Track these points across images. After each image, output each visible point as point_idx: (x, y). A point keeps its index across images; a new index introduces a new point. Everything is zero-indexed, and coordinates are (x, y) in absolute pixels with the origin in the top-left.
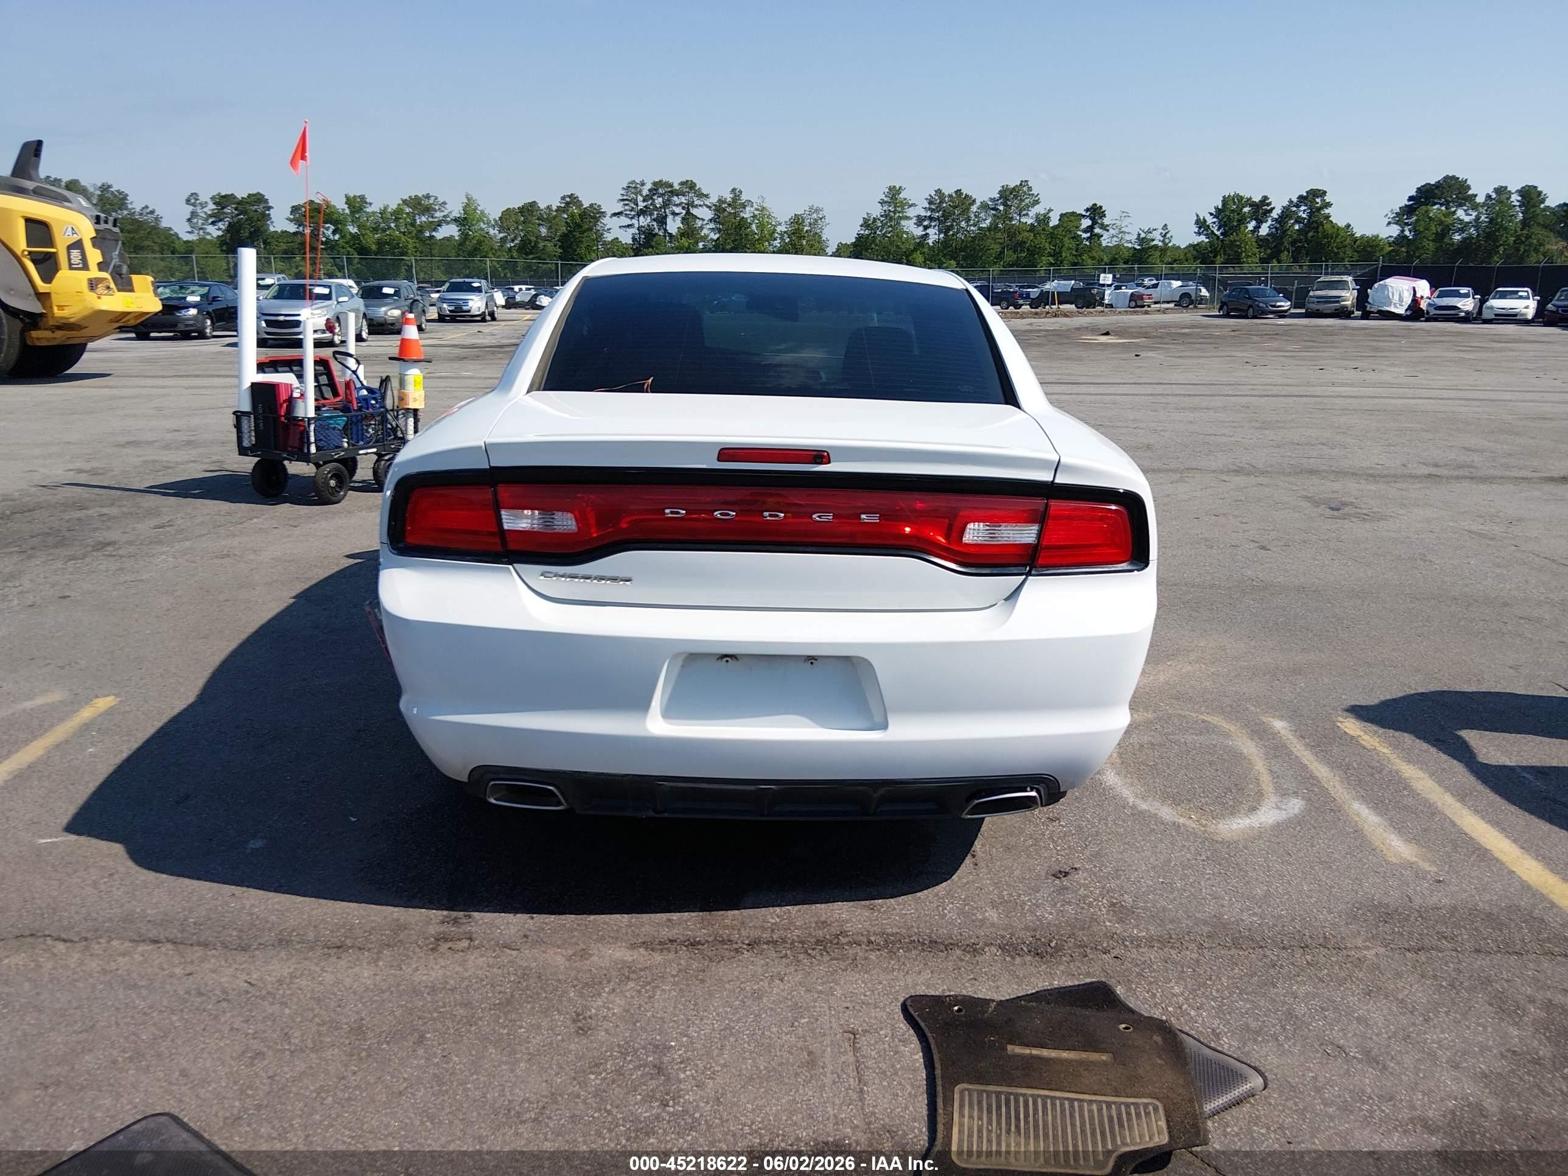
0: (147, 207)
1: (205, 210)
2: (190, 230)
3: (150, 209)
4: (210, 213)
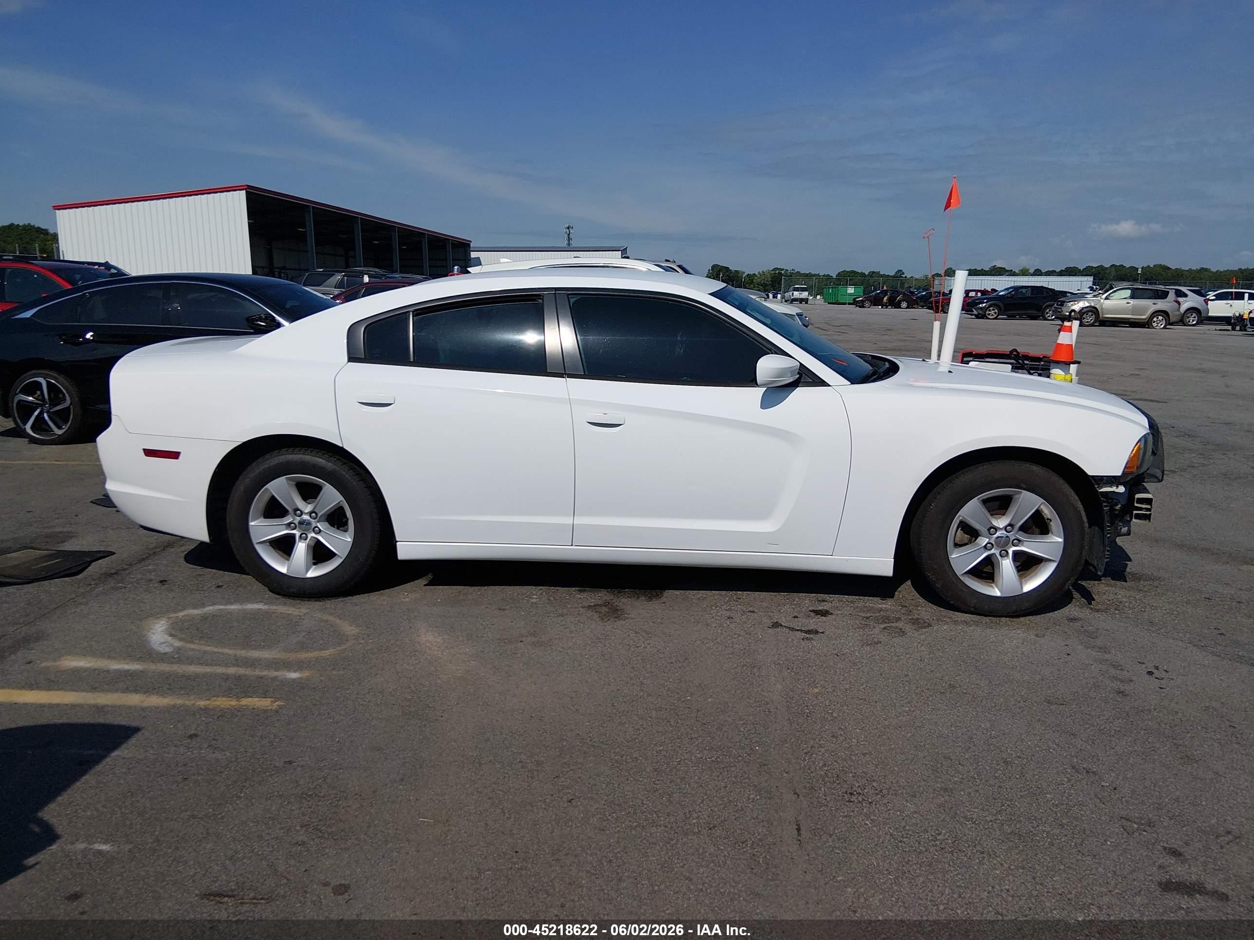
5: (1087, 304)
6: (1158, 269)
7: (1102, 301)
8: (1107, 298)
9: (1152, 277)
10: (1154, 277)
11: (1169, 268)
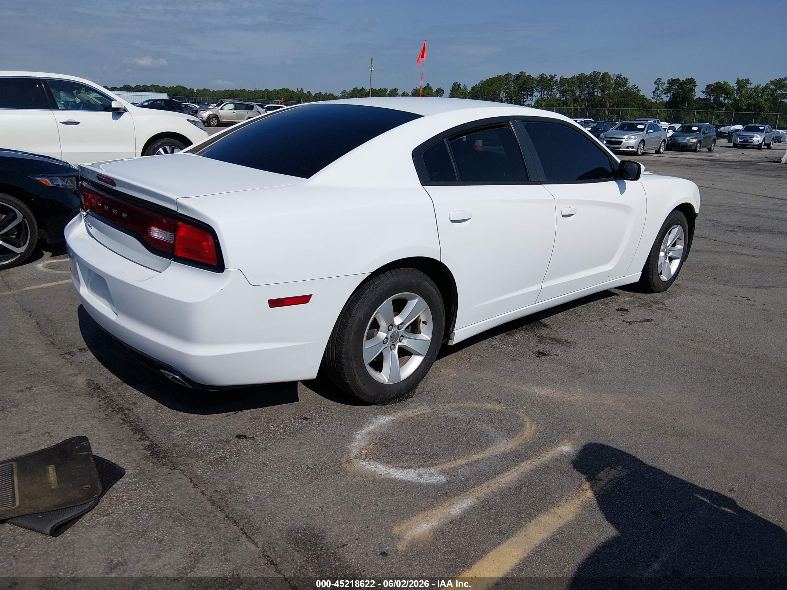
0: (635, 85)
1: (663, 87)
2: (653, 97)
3: (636, 86)
4: (665, 88)
5: (212, 113)
6: (179, 88)
7: (219, 111)
8: (221, 109)
9: (177, 94)
10: (178, 94)
11: (185, 88)
